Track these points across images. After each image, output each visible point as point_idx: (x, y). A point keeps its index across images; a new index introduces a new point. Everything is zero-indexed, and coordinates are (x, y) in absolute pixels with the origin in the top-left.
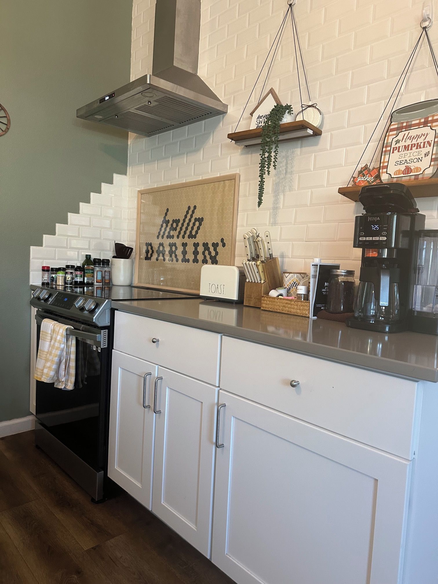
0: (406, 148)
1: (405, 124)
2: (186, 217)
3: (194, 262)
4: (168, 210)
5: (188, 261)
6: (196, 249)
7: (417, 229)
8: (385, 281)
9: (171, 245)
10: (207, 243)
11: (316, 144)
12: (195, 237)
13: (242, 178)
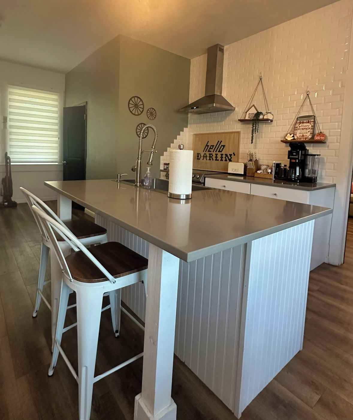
0: (302, 129)
1: (302, 122)
2: (217, 144)
3: (221, 160)
4: (208, 142)
5: (218, 160)
6: (222, 156)
7: (307, 153)
8: (298, 169)
9: (210, 154)
10: (227, 154)
11: (271, 124)
12: (221, 152)
13: (242, 132)
